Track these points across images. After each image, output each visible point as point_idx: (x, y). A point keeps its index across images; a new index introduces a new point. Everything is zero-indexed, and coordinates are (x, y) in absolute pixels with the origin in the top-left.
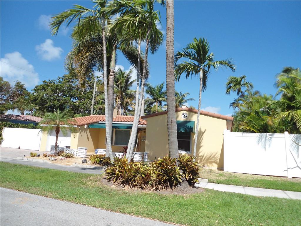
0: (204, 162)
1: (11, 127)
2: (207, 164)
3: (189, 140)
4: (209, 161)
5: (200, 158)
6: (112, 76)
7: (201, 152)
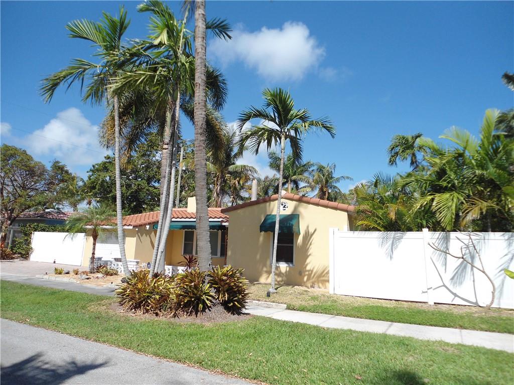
0: (313, 280)
1: (44, 230)
2: (318, 283)
3: (291, 245)
4: (322, 279)
5: (307, 273)
6: (166, 151)
7: (309, 263)
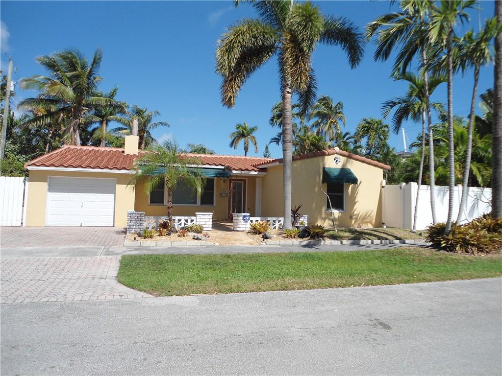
3: (342, 194)
4: (365, 220)
5: (355, 217)
7: (356, 209)
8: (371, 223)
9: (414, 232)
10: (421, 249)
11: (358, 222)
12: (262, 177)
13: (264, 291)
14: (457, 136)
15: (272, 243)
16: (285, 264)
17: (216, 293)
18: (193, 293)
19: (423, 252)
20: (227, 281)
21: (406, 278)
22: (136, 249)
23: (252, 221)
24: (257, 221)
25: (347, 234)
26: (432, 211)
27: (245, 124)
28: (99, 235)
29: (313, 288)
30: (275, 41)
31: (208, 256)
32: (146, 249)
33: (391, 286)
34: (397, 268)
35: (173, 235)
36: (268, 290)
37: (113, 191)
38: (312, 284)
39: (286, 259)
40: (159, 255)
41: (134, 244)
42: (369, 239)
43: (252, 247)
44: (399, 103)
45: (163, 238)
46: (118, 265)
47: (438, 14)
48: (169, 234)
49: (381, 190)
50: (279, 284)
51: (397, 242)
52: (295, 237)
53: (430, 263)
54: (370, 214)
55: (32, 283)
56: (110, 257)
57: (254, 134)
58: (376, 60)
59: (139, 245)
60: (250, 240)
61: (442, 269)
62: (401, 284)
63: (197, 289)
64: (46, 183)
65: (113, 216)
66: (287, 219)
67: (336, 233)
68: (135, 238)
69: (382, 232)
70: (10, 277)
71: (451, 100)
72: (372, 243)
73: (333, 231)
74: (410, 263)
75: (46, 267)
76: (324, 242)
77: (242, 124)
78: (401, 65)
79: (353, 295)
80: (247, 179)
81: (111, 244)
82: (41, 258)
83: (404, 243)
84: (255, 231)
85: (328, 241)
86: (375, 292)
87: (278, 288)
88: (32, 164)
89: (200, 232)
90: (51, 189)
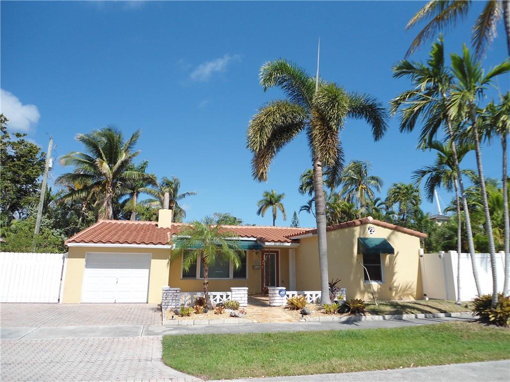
3: (379, 265)
4: (405, 293)
7: (396, 280)
8: (413, 296)
9: (459, 304)
10: (468, 324)
11: (398, 295)
12: (296, 248)
13: (312, 374)
14: (493, 201)
15: (312, 320)
16: (328, 343)
17: (263, 376)
18: (242, 376)
19: (472, 327)
20: (273, 363)
21: (456, 357)
22: (175, 329)
23: (288, 296)
24: (293, 295)
25: (388, 309)
26: (476, 282)
27: (272, 191)
28: (135, 313)
29: (360, 370)
30: (303, 118)
31: (248, 335)
32: (184, 329)
33: (441, 366)
34: (445, 347)
35: (209, 312)
36: (316, 373)
37: (148, 266)
38: (359, 366)
39: (328, 338)
40: (199, 335)
41: (172, 322)
42: (413, 313)
43: (292, 325)
44: (429, 172)
45: (201, 316)
46: (161, 346)
47: (458, 92)
48: (206, 312)
49: (419, 259)
50: (326, 366)
51: (442, 315)
52: (334, 313)
53: (480, 339)
54: (411, 286)
55: (82, 365)
56: (151, 337)
57: (282, 201)
58: (401, 131)
59: (177, 324)
60: (289, 317)
61: (494, 346)
62: (452, 364)
63: (245, 372)
64: (84, 260)
65: (147, 292)
66: (324, 293)
67: (376, 306)
68: (173, 316)
69: (424, 305)
70: (60, 359)
71: (481, 170)
72: (416, 317)
73: (374, 305)
74: (458, 340)
75: (92, 348)
76: (366, 317)
77: (270, 191)
78: (427, 137)
79: (403, 378)
80: (279, 250)
81: (149, 323)
82: (86, 339)
83: (450, 316)
84: (293, 306)
85: (369, 317)
86: (425, 374)
87: (326, 370)
88: (72, 241)
89: (236, 309)
90: (87, 266)
